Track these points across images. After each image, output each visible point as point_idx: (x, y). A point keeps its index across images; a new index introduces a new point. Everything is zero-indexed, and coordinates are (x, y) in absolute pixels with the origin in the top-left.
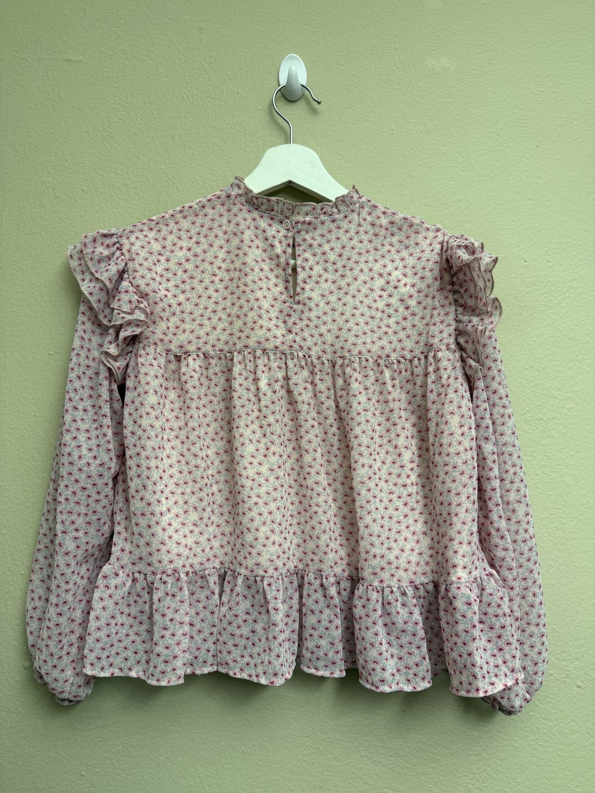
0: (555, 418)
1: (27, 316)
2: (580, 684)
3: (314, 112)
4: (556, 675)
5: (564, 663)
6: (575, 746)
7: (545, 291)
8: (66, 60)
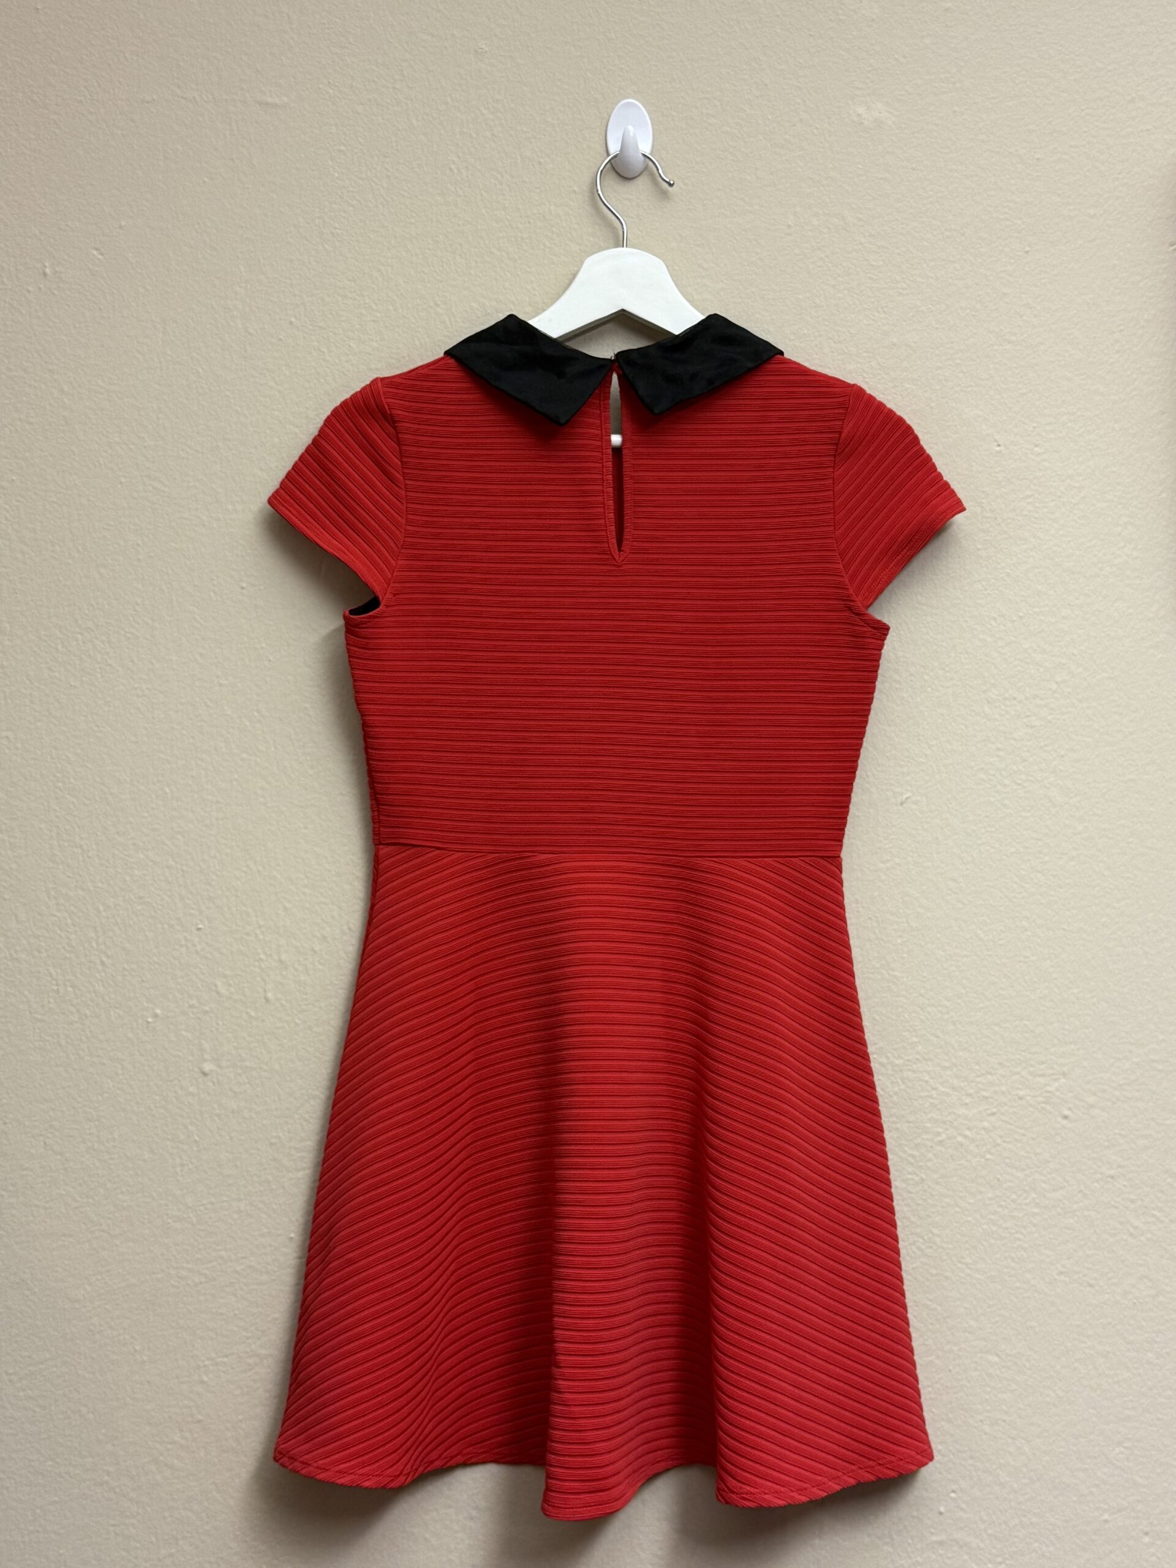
0: (1037, 696)
1: (204, 525)
2: (1067, 1113)
3: (664, 194)
4: (1028, 1098)
5: (1042, 1080)
6: (1059, 1209)
7: (1029, 493)
8: (260, 103)
